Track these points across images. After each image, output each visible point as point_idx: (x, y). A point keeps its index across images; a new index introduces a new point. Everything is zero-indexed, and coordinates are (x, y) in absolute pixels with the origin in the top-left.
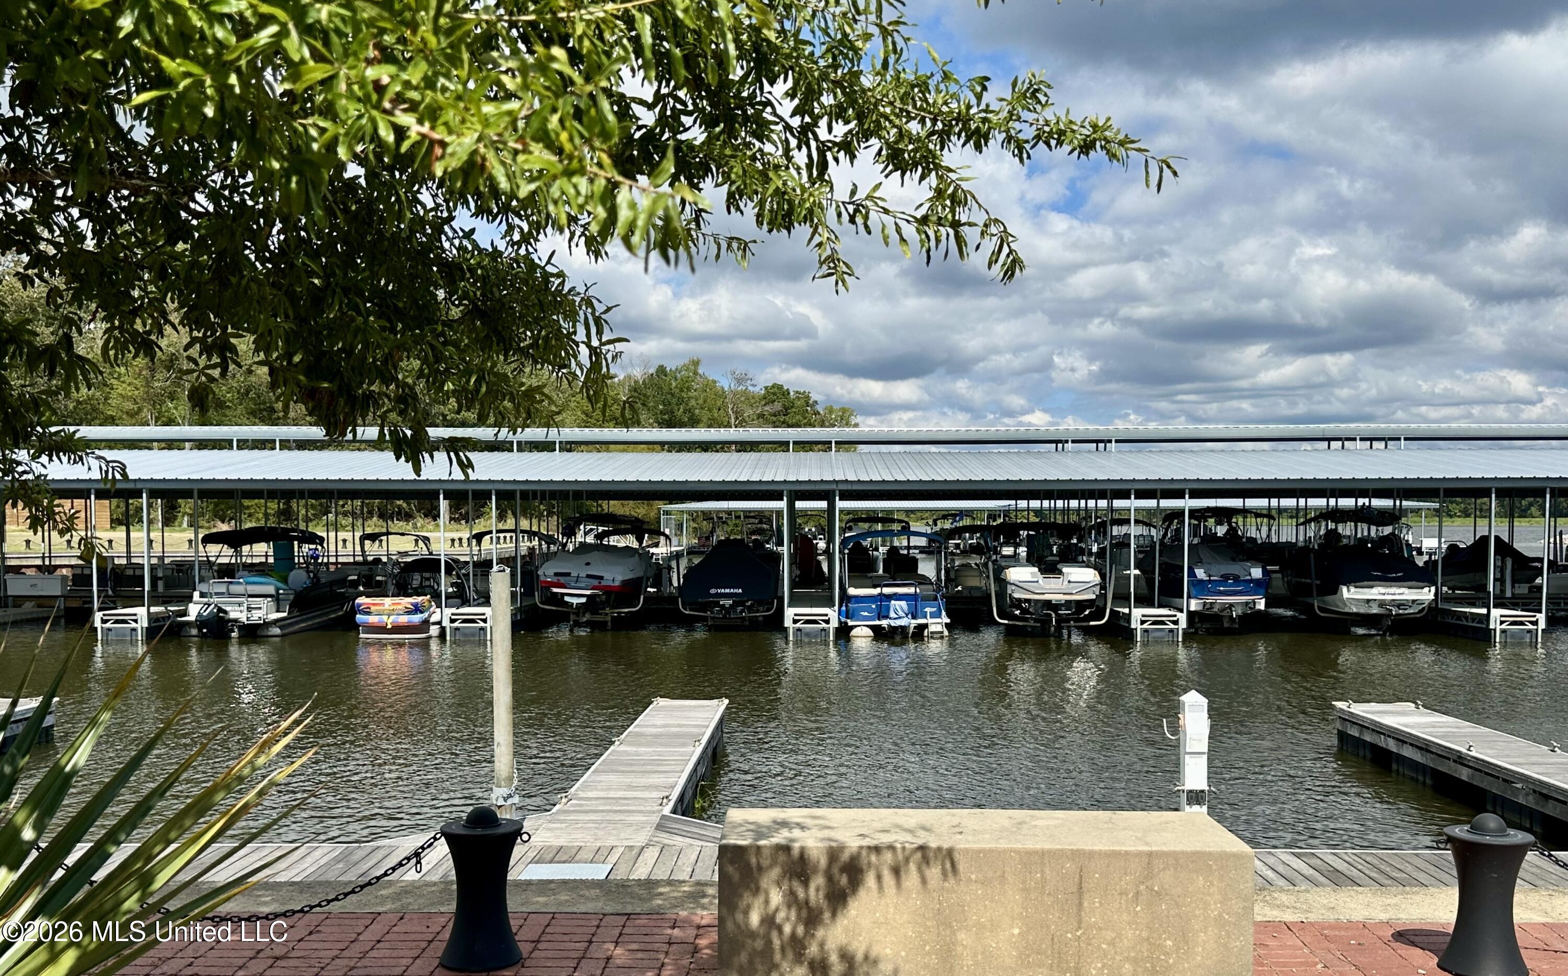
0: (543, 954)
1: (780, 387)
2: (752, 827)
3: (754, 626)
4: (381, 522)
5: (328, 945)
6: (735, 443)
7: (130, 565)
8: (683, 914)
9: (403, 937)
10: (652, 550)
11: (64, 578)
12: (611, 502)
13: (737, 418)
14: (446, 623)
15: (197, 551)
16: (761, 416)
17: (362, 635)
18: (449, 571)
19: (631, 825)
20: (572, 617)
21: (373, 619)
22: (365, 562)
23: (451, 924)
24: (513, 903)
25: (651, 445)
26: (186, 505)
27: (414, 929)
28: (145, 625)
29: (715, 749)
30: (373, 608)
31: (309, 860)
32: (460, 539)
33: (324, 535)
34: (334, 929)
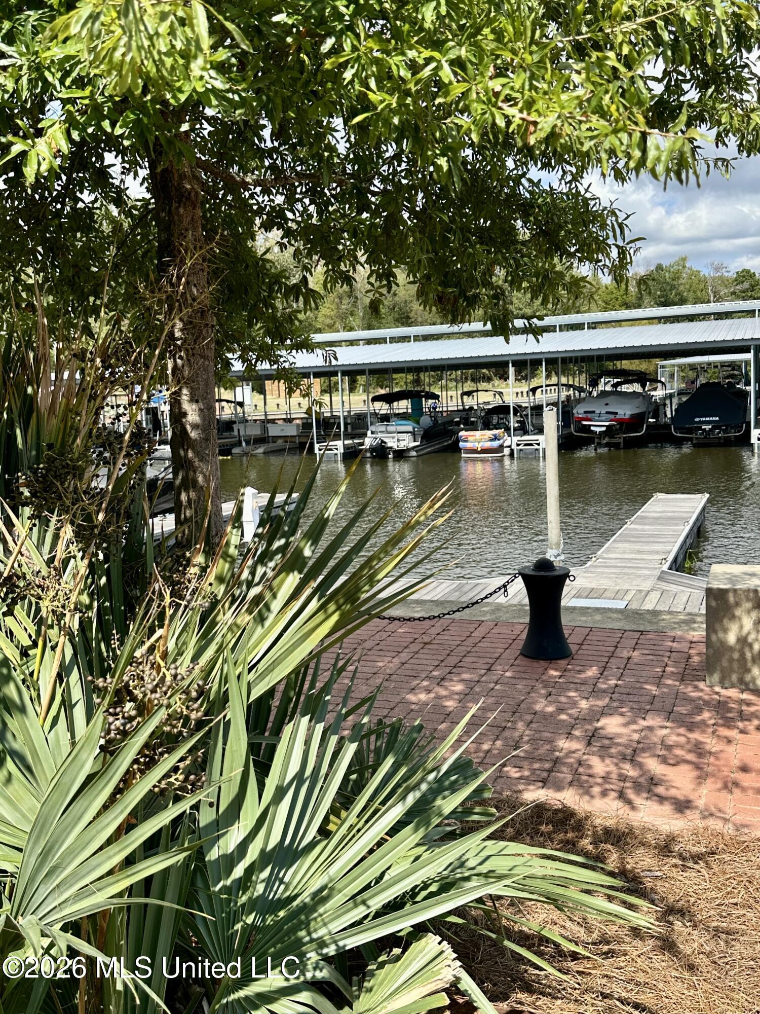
0: (585, 652)
1: (748, 271)
2: (728, 576)
3: (727, 443)
4: (473, 384)
5: (454, 638)
6: (714, 314)
7: (333, 417)
8: (679, 633)
9: (497, 636)
10: (652, 393)
11: (298, 425)
12: (623, 362)
13: (715, 297)
14: (514, 447)
15: (369, 407)
16: (734, 293)
17: (463, 455)
18: (515, 414)
19: (640, 576)
20: (596, 440)
21: (469, 445)
22: (464, 410)
23: (526, 631)
24: (565, 619)
25: (651, 320)
26: (361, 379)
27: (504, 631)
28: (342, 451)
29: (699, 528)
30: (470, 438)
31: (439, 589)
32: (522, 393)
33: (439, 393)
34: (457, 629)
